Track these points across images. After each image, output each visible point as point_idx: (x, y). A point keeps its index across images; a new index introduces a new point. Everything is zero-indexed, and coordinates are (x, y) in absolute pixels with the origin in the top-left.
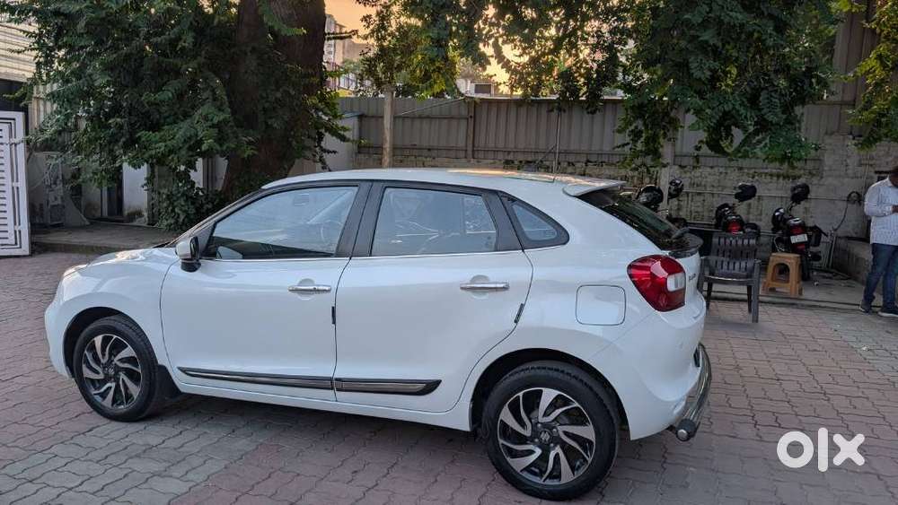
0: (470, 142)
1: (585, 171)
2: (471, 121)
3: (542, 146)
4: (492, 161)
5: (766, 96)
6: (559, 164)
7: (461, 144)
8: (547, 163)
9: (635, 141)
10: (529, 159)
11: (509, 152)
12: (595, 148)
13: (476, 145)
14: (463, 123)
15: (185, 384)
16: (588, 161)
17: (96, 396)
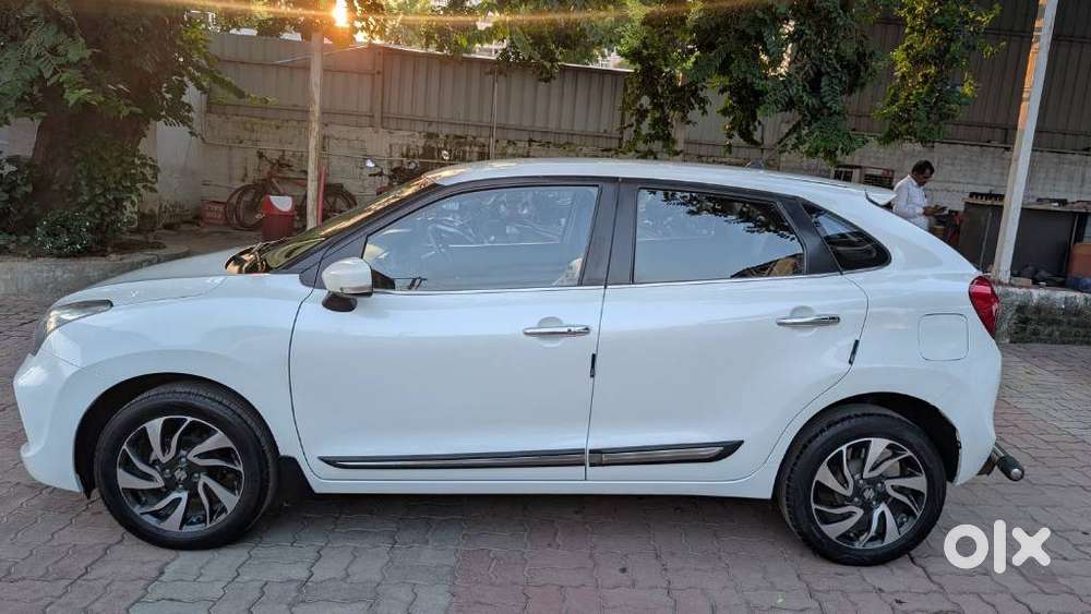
0: (378, 107)
1: (528, 152)
2: (379, 79)
3: (474, 118)
4: (409, 133)
5: (828, 83)
6: (497, 141)
7: (365, 108)
8: (482, 140)
9: (639, 122)
10: (458, 133)
11: (430, 123)
12: (539, 124)
13: (386, 111)
14: (367, 80)
15: (324, 480)
16: (531, 141)
17: (143, 517)
